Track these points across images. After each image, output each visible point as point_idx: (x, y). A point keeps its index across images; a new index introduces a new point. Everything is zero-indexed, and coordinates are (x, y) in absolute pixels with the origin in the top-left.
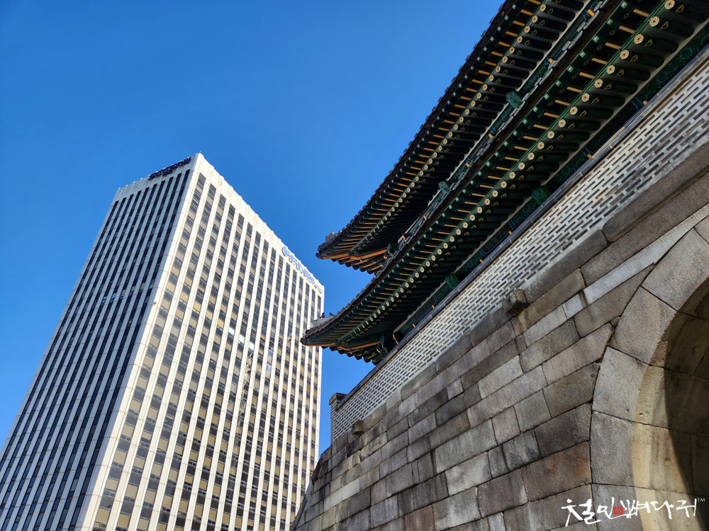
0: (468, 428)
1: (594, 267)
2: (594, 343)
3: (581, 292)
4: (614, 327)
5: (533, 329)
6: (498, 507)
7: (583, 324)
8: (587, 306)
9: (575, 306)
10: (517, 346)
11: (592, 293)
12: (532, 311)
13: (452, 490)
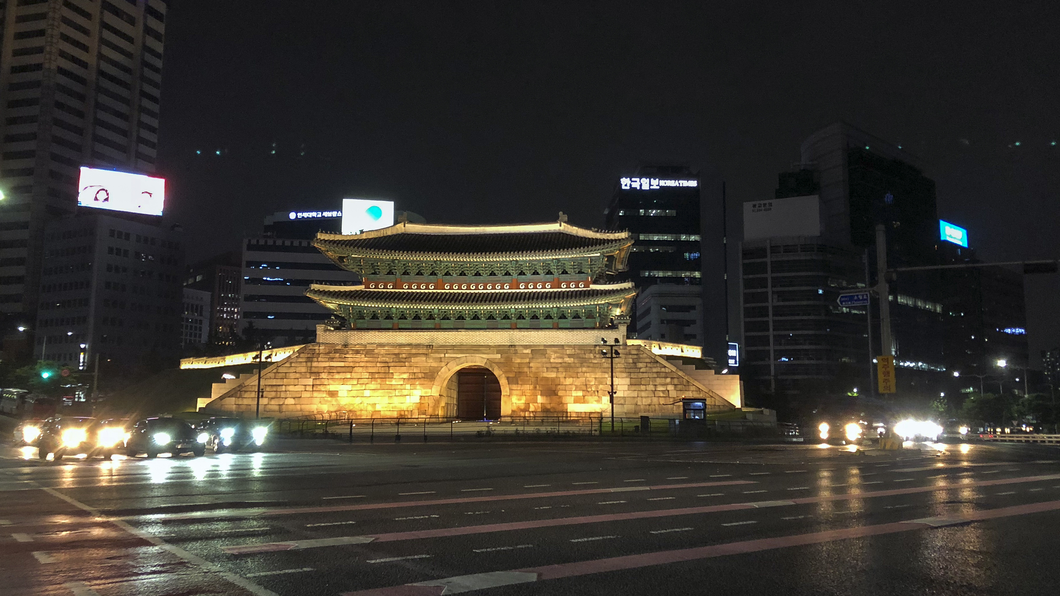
0: (405, 366)
1: (449, 351)
2: (443, 364)
3: (445, 354)
4: (448, 363)
5: (432, 354)
7: (443, 360)
8: (445, 357)
9: (442, 355)
10: (427, 355)
11: (447, 355)
12: (433, 351)
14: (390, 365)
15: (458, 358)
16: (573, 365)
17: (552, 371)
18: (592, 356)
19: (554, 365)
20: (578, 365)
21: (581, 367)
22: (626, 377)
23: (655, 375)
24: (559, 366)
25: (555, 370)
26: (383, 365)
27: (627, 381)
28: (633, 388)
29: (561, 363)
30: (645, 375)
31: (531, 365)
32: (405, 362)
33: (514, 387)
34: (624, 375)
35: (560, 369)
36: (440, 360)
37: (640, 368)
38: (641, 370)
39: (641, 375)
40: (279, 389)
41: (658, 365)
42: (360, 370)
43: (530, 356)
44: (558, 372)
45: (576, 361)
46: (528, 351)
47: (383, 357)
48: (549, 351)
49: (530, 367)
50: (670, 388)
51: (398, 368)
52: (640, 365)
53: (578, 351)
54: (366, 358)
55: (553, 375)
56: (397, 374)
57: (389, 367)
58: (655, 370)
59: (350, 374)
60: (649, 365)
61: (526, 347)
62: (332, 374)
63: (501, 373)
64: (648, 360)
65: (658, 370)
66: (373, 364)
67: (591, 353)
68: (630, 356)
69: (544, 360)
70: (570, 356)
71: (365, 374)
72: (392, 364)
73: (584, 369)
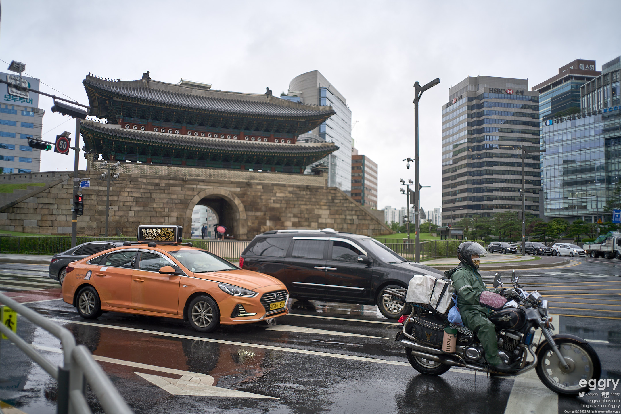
0: (164, 193)
1: (200, 183)
2: (195, 193)
4: (199, 193)
5: (185, 186)
6: (168, 206)
7: (195, 190)
8: (197, 188)
9: (195, 186)
10: (182, 186)
11: (198, 186)
12: (187, 182)
13: (155, 201)
14: (151, 191)
15: (207, 189)
16: (292, 199)
17: (277, 203)
18: (304, 193)
19: (279, 198)
20: (295, 199)
21: (298, 200)
22: (327, 209)
23: (345, 209)
24: (282, 199)
25: (280, 202)
26: (145, 191)
27: (328, 212)
28: (332, 216)
29: (283, 197)
30: (340, 208)
31: (263, 197)
32: (164, 190)
33: (250, 213)
34: (326, 207)
35: (283, 202)
36: (193, 190)
37: (337, 203)
38: (337, 205)
39: (336, 208)
40: (51, 207)
41: (348, 201)
42: (126, 194)
43: (262, 190)
44: (281, 203)
45: (294, 196)
46: (260, 187)
47: (146, 185)
48: (275, 188)
49: (261, 199)
50: (355, 217)
51: (158, 194)
52: (336, 201)
53: (295, 189)
54: (130, 185)
55: (278, 205)
56: (158, 199)
57: (151, 193)
58: (345, 205)
59: (117, 197)
60: (342, 201)
61: (259, 184)
62: (101, 196)
63: (240, 202)
64: (341, 198)
65: (348, 205)
66: (138, 191)
67: (304, 191)
68: (330, 195)
69: (271, 194)
70: (290, 192)
71: (130, 197)
72: (154, 191)
73: (300, 202)
